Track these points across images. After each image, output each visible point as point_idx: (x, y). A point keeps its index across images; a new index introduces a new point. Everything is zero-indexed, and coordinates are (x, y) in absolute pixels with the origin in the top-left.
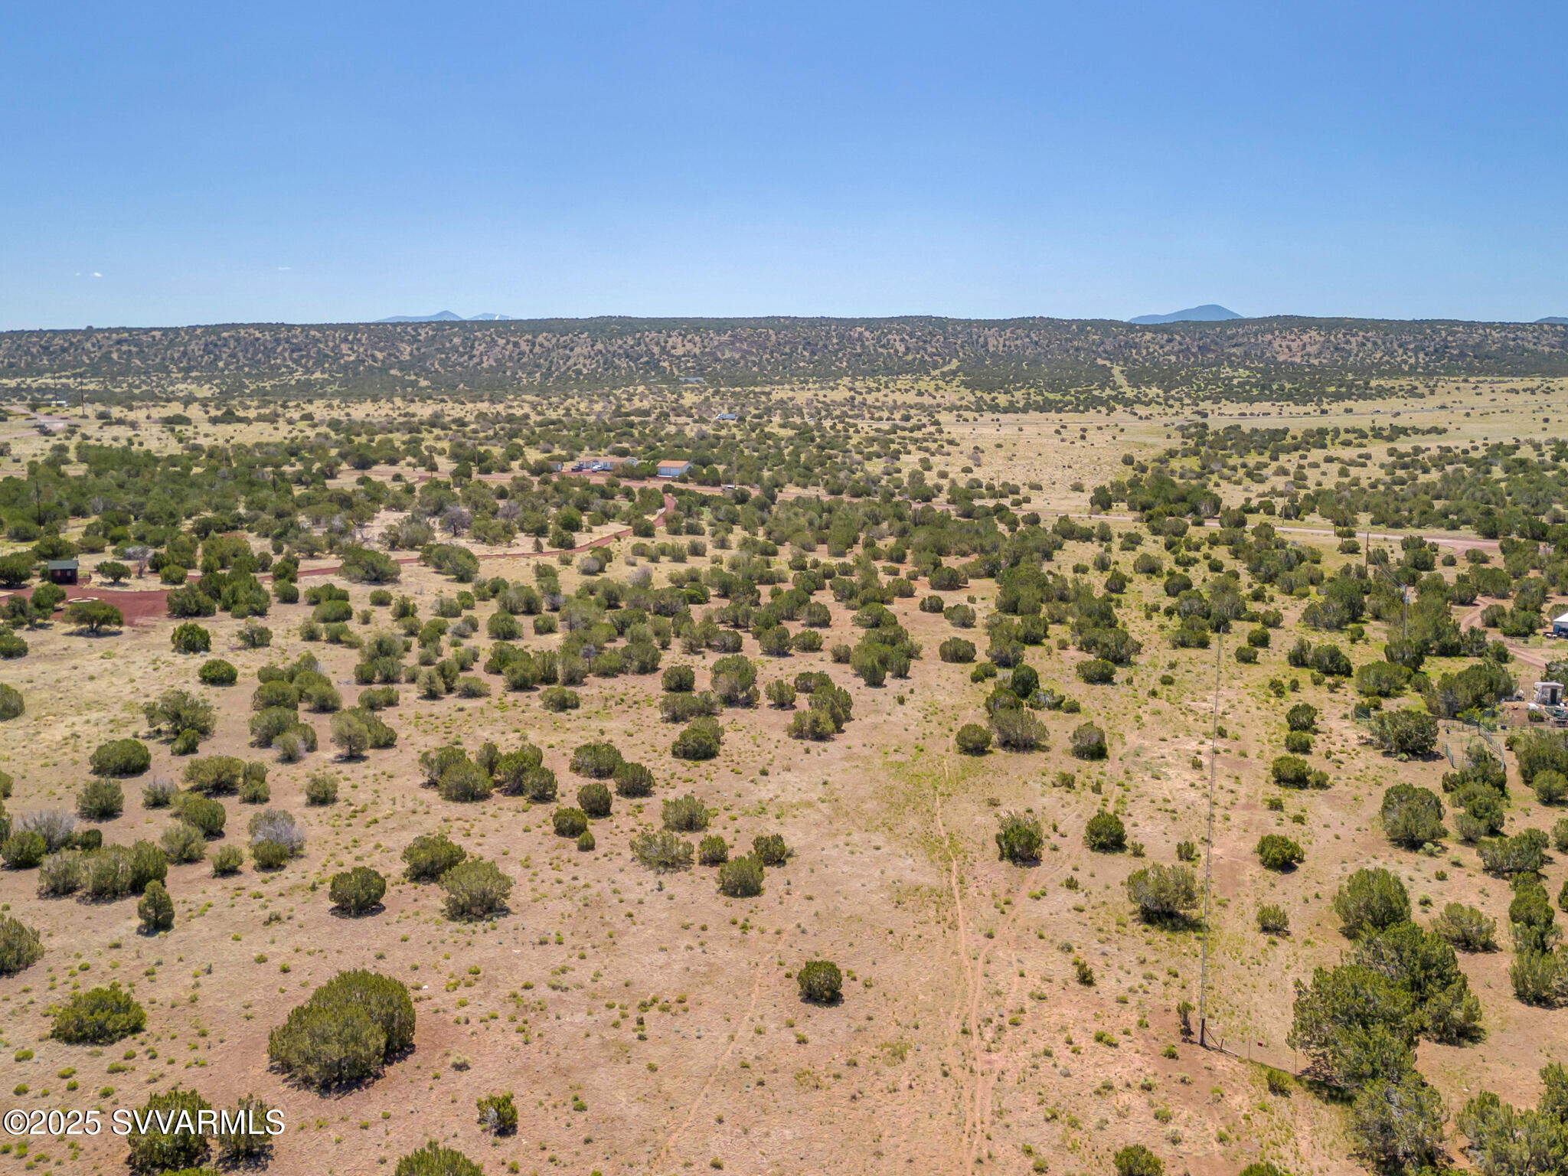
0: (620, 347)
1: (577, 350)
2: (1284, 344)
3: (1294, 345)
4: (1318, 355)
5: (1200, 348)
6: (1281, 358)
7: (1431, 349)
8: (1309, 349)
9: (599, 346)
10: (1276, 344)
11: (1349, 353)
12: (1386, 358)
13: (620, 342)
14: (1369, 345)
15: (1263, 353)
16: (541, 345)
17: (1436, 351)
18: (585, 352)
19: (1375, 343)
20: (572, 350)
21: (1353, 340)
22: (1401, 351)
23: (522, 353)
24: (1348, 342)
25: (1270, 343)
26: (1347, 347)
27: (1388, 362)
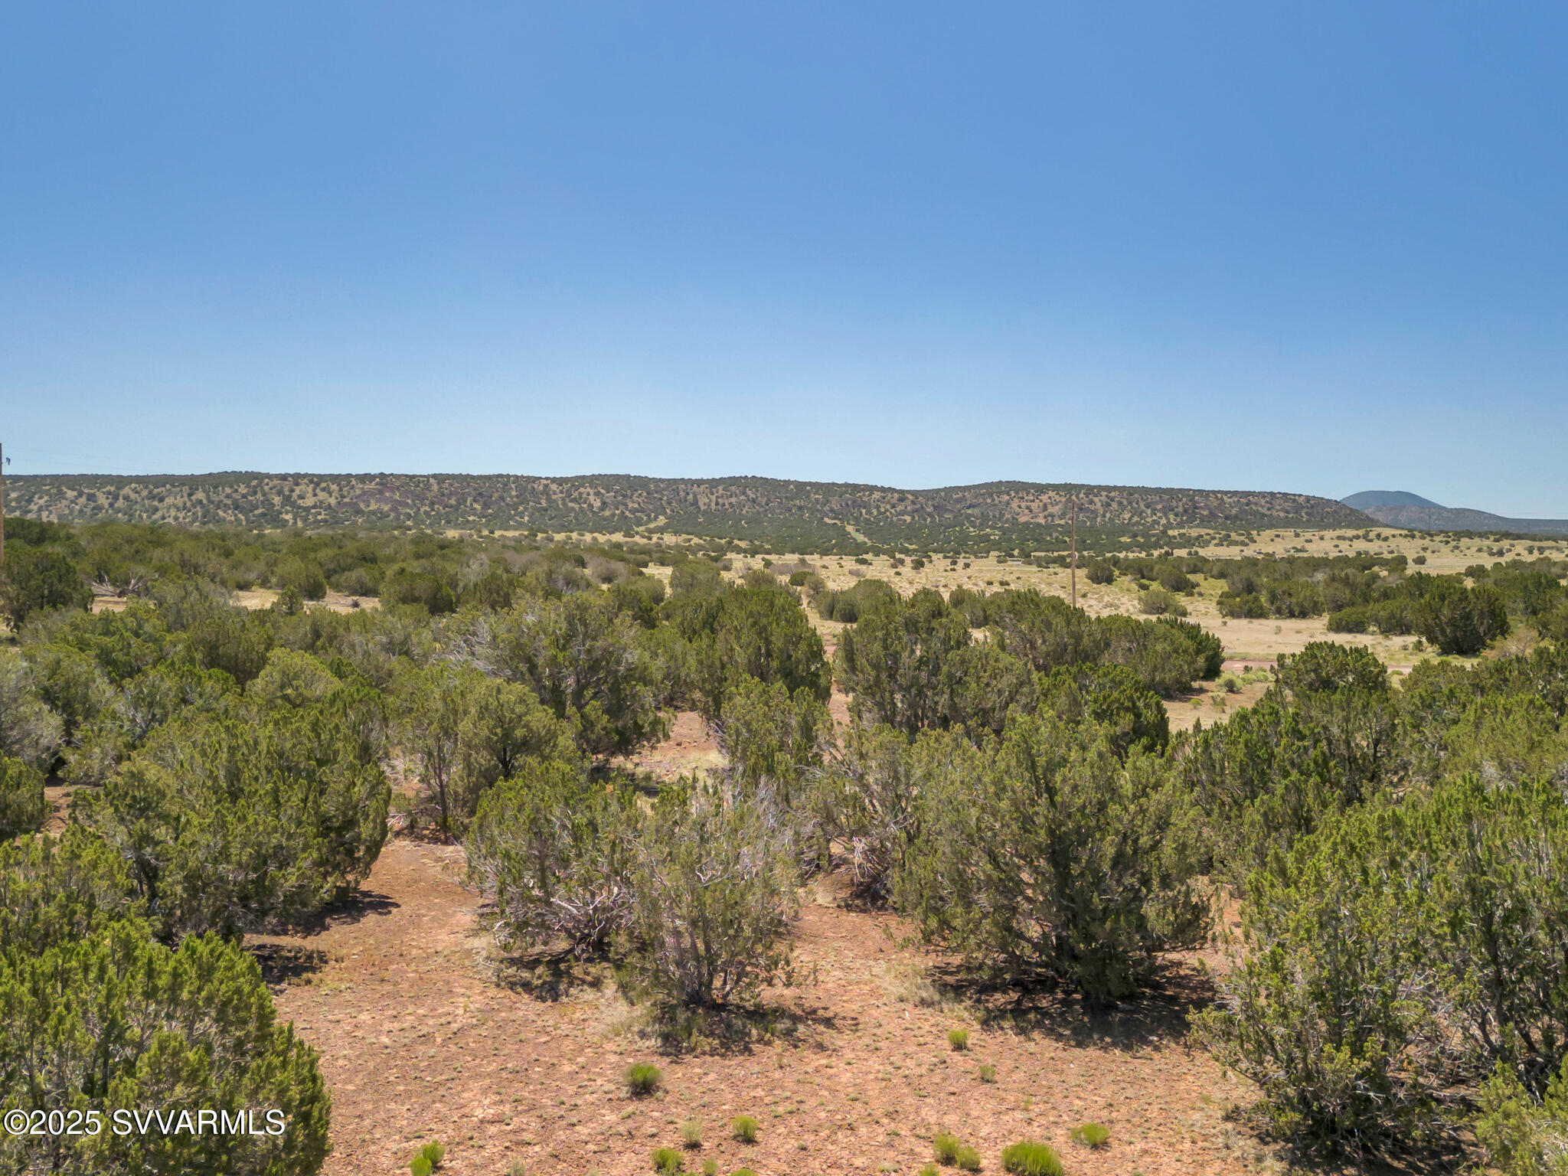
0: (228, 496)
1: (169, 500)
2: (1023, 505)
3: (1034, 506)
4: (1062, 516)
5: (935, 508)
6: (1022, 519)
7: (1181, 509)
8: (1050, 510)
9: (200, 495)
10: (1014, 505)
11: (1095, 512)
12: (1136, 519)
13: (228, 490)
14: (1115, 505)
15: (1002, 515)
16: (126, 498)
17: (1186, 511)
18: (179, 502)
19: (1120, 503)
20: (161, 500)
21: (1096, 500)
22: (1149, 511)
23: (100, 508)
24: (1092, 502)
25: (1008, 503)
26: (1092, 507)
27: (1138, 523)
